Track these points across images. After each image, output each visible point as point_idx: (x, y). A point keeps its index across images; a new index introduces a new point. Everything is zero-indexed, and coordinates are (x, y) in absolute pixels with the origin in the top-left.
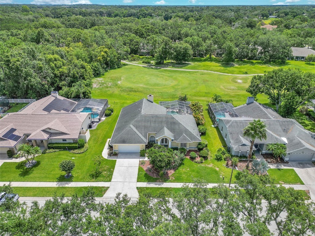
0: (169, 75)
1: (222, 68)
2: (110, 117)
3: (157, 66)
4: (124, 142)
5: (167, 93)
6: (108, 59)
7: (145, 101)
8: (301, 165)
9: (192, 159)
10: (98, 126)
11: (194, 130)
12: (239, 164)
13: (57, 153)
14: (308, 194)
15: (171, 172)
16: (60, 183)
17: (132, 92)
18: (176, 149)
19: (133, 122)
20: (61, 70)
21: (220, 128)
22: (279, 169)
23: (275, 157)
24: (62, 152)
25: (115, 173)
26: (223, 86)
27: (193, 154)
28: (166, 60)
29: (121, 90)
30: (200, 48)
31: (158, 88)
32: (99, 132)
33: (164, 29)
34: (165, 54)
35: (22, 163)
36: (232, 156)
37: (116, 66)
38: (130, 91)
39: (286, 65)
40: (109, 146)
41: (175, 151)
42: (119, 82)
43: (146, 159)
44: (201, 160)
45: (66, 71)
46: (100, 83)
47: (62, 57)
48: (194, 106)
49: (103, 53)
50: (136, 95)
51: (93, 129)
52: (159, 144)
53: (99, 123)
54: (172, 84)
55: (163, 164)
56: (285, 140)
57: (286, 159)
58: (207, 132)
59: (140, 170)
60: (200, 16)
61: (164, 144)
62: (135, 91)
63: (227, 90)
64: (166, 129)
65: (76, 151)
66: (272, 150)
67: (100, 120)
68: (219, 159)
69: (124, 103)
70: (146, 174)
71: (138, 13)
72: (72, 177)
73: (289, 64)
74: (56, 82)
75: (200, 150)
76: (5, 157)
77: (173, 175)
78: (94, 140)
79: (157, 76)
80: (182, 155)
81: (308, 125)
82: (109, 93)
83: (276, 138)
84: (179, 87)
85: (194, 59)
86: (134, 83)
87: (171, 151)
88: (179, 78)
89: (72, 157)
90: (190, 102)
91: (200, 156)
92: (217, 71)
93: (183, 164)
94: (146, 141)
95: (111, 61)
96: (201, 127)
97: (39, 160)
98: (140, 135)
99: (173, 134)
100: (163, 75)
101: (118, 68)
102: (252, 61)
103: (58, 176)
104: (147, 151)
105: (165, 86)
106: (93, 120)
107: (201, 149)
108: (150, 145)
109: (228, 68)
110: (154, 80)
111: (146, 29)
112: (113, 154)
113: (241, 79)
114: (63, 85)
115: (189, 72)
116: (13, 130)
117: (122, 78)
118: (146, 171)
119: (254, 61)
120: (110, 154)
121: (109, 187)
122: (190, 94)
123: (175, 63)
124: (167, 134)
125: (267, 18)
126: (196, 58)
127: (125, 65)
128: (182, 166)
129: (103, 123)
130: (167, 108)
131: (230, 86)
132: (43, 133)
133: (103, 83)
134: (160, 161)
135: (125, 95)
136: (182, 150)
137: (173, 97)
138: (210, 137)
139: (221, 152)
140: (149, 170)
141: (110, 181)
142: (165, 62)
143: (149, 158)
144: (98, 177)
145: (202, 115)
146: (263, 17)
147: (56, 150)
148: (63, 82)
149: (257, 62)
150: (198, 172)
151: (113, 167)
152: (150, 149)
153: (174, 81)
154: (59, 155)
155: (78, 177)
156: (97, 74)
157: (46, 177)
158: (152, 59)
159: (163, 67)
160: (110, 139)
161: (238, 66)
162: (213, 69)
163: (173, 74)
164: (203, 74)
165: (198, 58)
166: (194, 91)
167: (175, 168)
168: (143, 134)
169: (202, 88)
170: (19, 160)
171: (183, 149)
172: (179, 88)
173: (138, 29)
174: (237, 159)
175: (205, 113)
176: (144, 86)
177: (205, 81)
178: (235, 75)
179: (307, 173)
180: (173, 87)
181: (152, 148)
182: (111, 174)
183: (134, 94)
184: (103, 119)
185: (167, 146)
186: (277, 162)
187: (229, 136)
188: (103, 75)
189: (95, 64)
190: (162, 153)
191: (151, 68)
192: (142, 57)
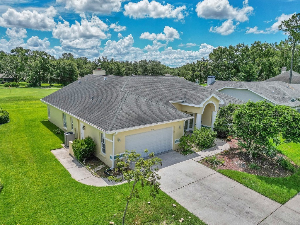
4: (142, 120)
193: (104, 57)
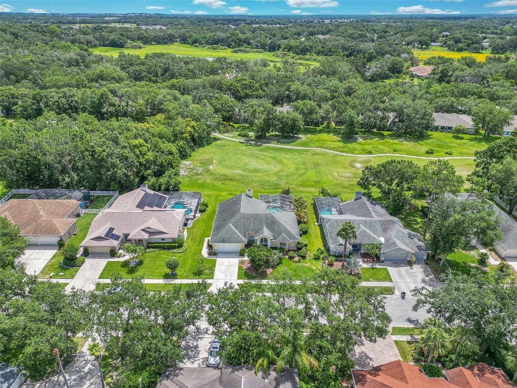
0: (272, 155)
1: (341, 144)
2: (205, 212)
3: (258, 142)
4: (224, 241)
5: (269, 182)
6: (196, 135)
7: (243, 197)
8: (395, 265)
9: (291, 258)
10: (194, 223)
11: (294, 229)
12: (335, 263)
13: (157, 253)
14: (394, 290)
15: (269, 271)
16: (166, 280)
17: (228, 181)
18: (275, 248)
19: (232, 221)
20: (146, 157)
21: (323, 226)
22: (373, 268)
23: (371, 256)
24: (162, 252)
25: (216, 272)
26: (337, 173)
27: (291, 254)
28: (269, 132)
29: (214, 178)
30: (314, 116)
31: (258, 175)
32: (196, 230)
33: (267, 85)
34: (268, 125)
35: (125, 262)
36: (330, 255)
37: (205, 143)
38: (225, 180)
39: (426, 139)
40: (209, 245)
41: (274, 251)
42: (211, 167)
43: (246, 258)
44: (299, 259)
45: (152, 158)
46: (188, 168)
47: (146, 142)
48: (297, 201)
49: (189, 129)
50: (233, 185)
51: (188, 227)
52: (258, 243)
53: (194, 220)
54: (276, 169)
55: (262, 263)
56: (382, 240)
57: (382, 259)
58: (309, 230)
59: (240, 268)
60: (322, 47)
61: (264, 243)
62: (232, 180)
63: (340, 178)
64: (265, 229)
65: (175, 250)
66: (368, 250)
67: (194, 216)
68: (317, 258)
69: (219, 195)
70: (245, 272)
71: (228, 38)
72: (176, 274)
73: (431, 137)
74: (141, 171)
75: (299, 249)
76: (107, 257)
77: (271, 274)
78: (192, 239)
79: (258, 157)
80: (281, 254)
81: (419, 223)
82: (199, 182)
83: (374, 238)
84: (283, 174)
85: (307, 128)
86: (229, 168)
87: (270, 250)
88: (284, 160)
89: (173, 256)
90: (293, 196)
91: (298, 256)
92: (333, 149)
93: (282, 263)
94: (246, 241)
95: (199, 137)
96: (303, 225)
97: (142, 259)
98: (240, 235)
99: (272, 234)
100: (265, 156)
101: (208, 144)
102: (382, 132)
103: (163, 274)
104: (247, 250)
105: (266, 172)
106: (187, 217)
107: (301, 249)
108: (249, 244)
109: (349, 145)
110: (254, 164)
111: (242, 84)
112: (213, 253)
113: (360, 162)
114: (149, 175)
115: (298, 151)
116: (111, 229)
117: (214, 161)
118: (246, 269)
119: (386, 133)
120: (210, 254)
121: (212, 284)
122: (295, 183)
123: (280, 136)
124: (267, 233)
125: (427, 46)
126: (309, 127)
127: (216, 139)
128: (280, 265)
129: (198, 220)
130: (267, 202)
131: (345, 173)
132: (143, 232)
133: (192, 169)
134: (259, 260)
135: (219, 184)
136: (281, 250)
137: (276, 186)
138: (312, 237)
139: (320, 251)
140: (248, 269)
141: (212, 278)
142: (268, 135)
143: (248, 257)
144: (200, 274)
145: (305, 212)
146: (422, 45)
147: (155, 250)
148: (149, 171)
149: (388, 135)
150: (295, 271)
151: (214, 266)
152: (250, 249)
153: (278, 165)
154: (160, 254)
155: (181, 275)
156: (184, 156)
157: (152, 275)
158: (251, 129)
159: (264, 143)
160: (210, 238)
161: (363, 140)
162: (330, 146)
163: (277, 154)
164: (314, 154)
165: (312, 127)
166: (301, 179)
167: (273, 267)
168: (243, 233)
169: (311, 175)
170: (122, 259)
171: (281, 248)
172: (283, 176)
173: (232, 84)
174: (333, 259)
175: (310, 209)
176: (242, 173)
177: (316, 165)
178: (356, 155)
179: (399, 272)
180: (276, 174)
181: (252, 247)
182: (213, 272)
183: (231, 183)
184: (198, 215)
185: (266, 245)
186: (373, 261)
187: (329, 236)
188: (190, 156)
189: (181, 143)
190: (262, 253)
191: (250, 143)
192: (238, 125)
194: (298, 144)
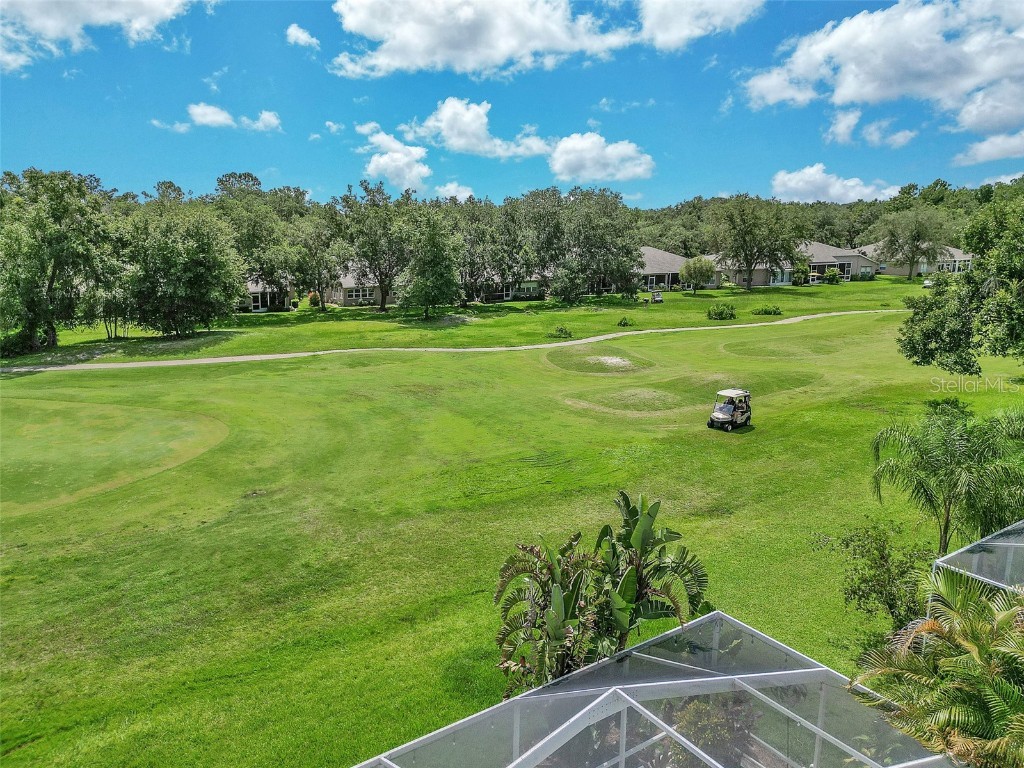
26: (578, 398)
28: (70, 326)
85: (244, 318)
100: (71, 399)
142: (66, 337)
153: (187, 426)
159: (52, 364)
163: (152, 387)
164: (358, 363)
180: (206, 469)
193: (371, 186)
194: (240, 347)
